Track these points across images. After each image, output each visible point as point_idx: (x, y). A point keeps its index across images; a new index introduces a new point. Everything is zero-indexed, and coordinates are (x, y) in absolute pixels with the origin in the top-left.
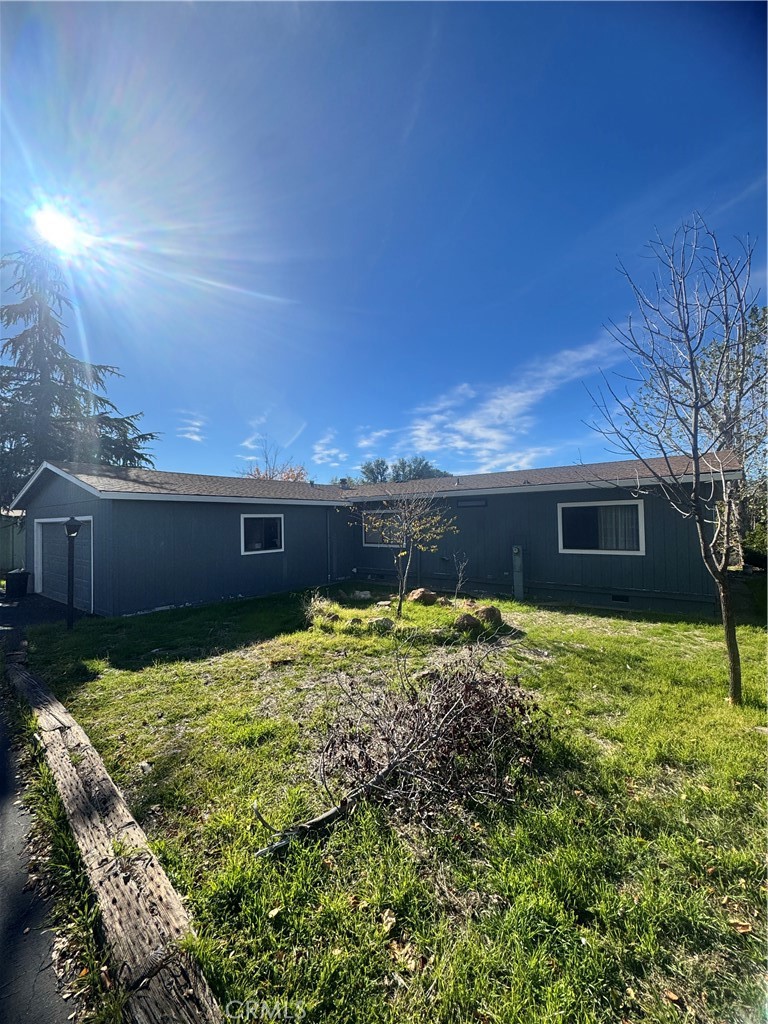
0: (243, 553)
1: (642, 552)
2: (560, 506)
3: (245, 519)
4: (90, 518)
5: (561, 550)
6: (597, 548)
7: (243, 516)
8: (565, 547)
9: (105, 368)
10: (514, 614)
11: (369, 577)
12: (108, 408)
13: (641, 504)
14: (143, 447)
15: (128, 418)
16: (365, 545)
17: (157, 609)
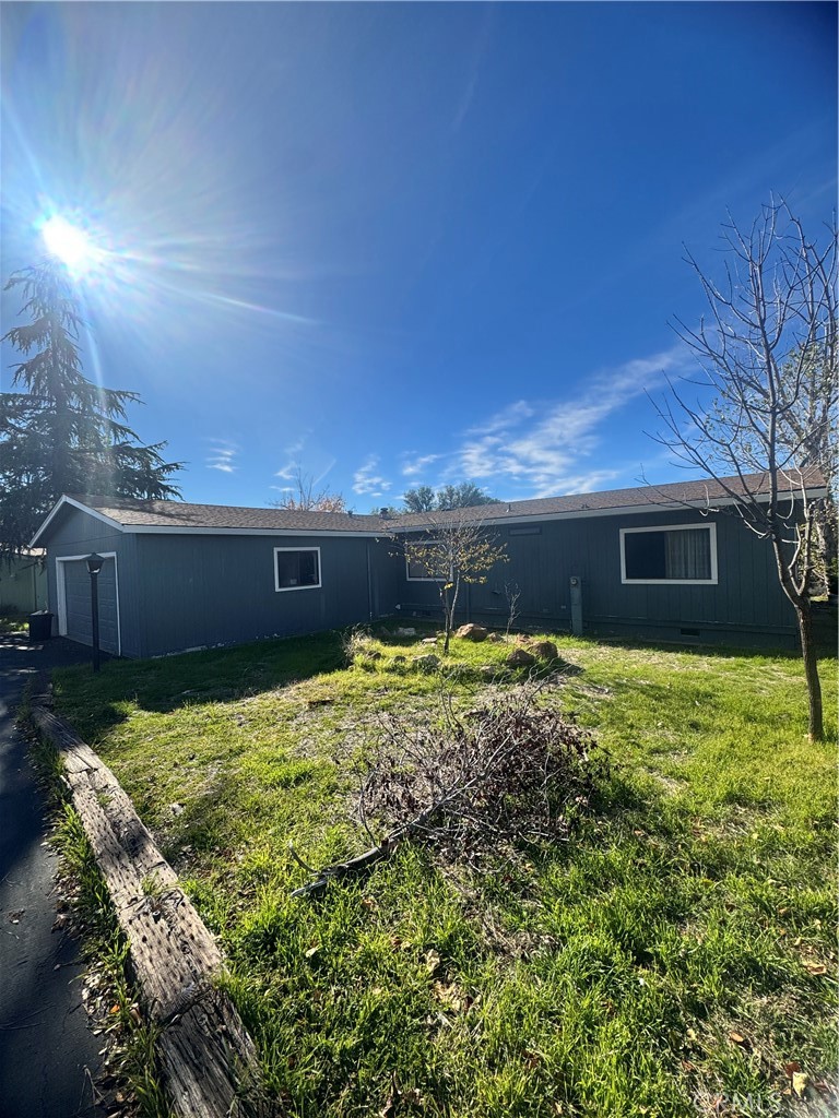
0: (277, 589)
1: (714, 580)
2: (623, 532)
3: (279, 553)
4: (113, 554)
5: (624, 581)
6: (663, 577)
7: (276, 550)
8: (628, 577)
9: (125, 394)
10: (571, 650)
11: (414, 614)
12: (130, 437)
13: (712, 527)
14: (169, 479)
15: (151, 447)
16: (408, 579)
17: (188, 650)
